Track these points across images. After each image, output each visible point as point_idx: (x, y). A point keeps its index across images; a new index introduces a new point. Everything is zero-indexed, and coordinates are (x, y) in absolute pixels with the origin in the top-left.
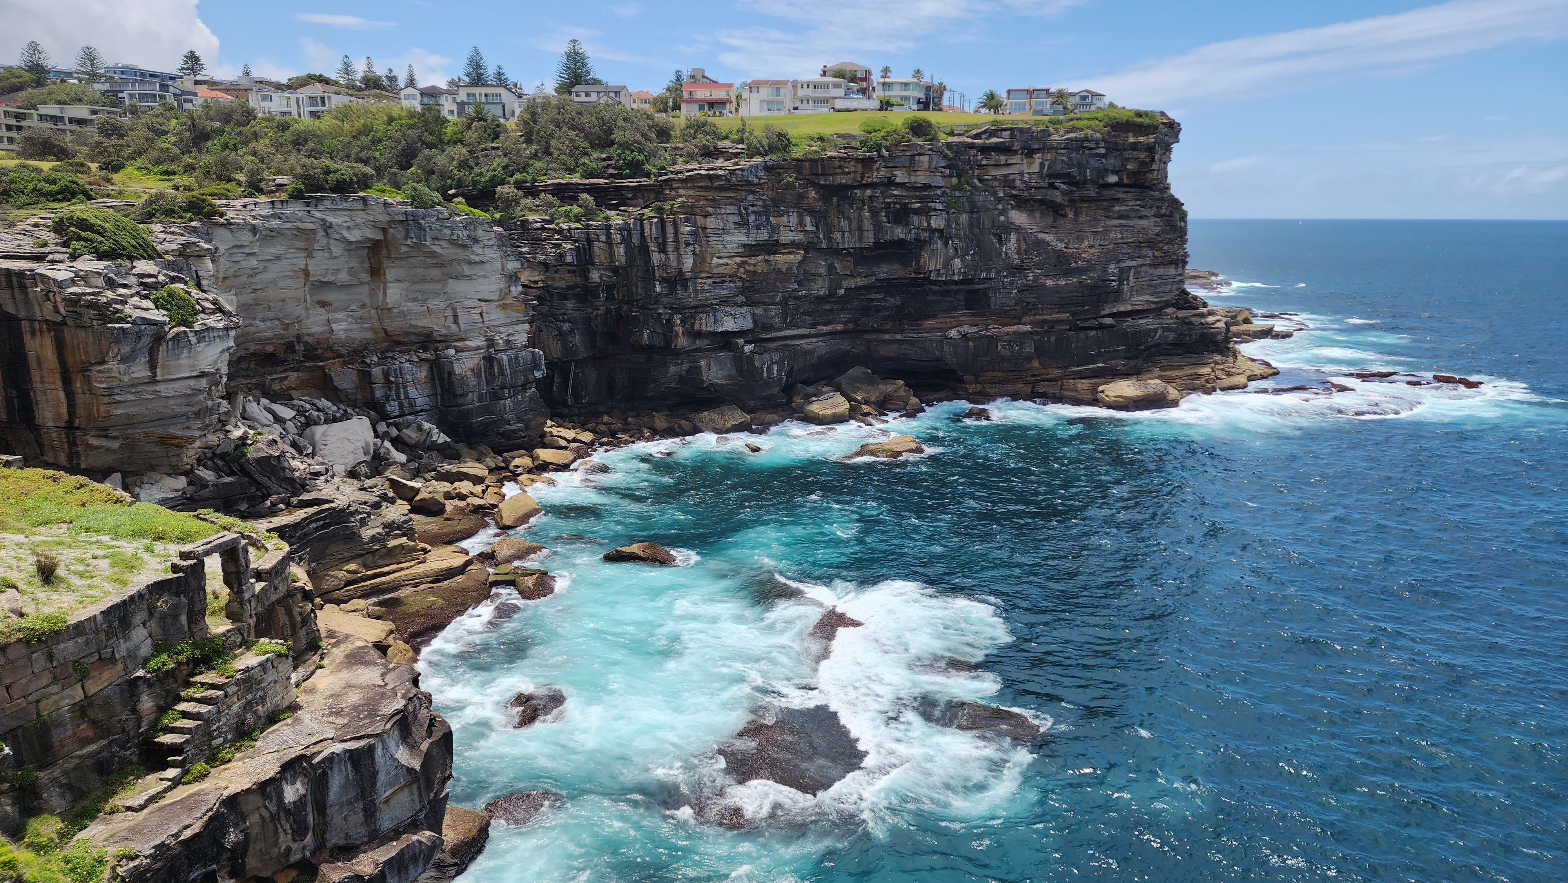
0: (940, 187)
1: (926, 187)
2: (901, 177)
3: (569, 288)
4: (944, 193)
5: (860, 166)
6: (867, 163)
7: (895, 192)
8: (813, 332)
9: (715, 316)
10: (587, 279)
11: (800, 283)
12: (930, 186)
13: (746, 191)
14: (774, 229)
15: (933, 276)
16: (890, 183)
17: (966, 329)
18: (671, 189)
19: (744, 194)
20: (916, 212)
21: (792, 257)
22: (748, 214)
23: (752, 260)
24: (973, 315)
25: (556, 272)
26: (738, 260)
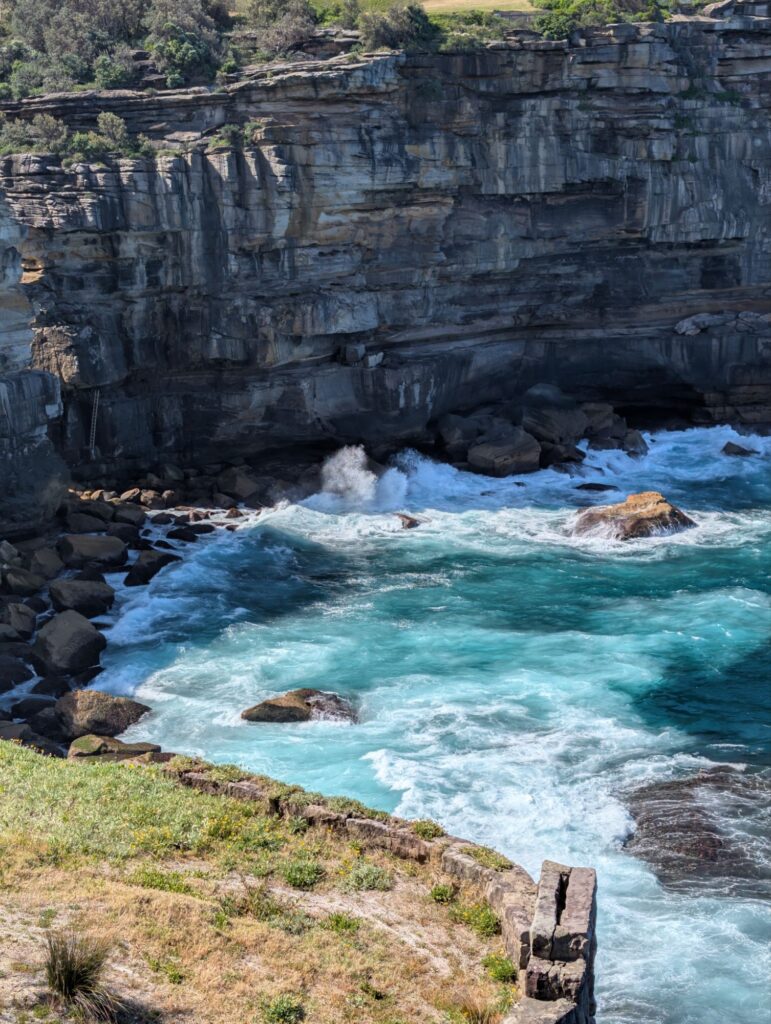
0: (665, 94)
1: (646, 94)
2: (606, 77)
3: (87, 269)
4: (671, 105)
5: (540, 62)
6: (552, 56)
7: (598, 103)
8: (467, 329)
9: (326, 309)
10: (115, 253)
11: (448, 252)
12: (650, 93)
13: (368, 104)
14: (411, 165)
15: (656, 237)
16: (592, 88)
17: (705, 318)
18: (250, 102)
19: (364, 108)
20: (630, 135)
21: (435, 210)
22: (372, 142)
23: (376, 217)
24: (715, 297)
25: (66, 242)
26: (355, 216)
